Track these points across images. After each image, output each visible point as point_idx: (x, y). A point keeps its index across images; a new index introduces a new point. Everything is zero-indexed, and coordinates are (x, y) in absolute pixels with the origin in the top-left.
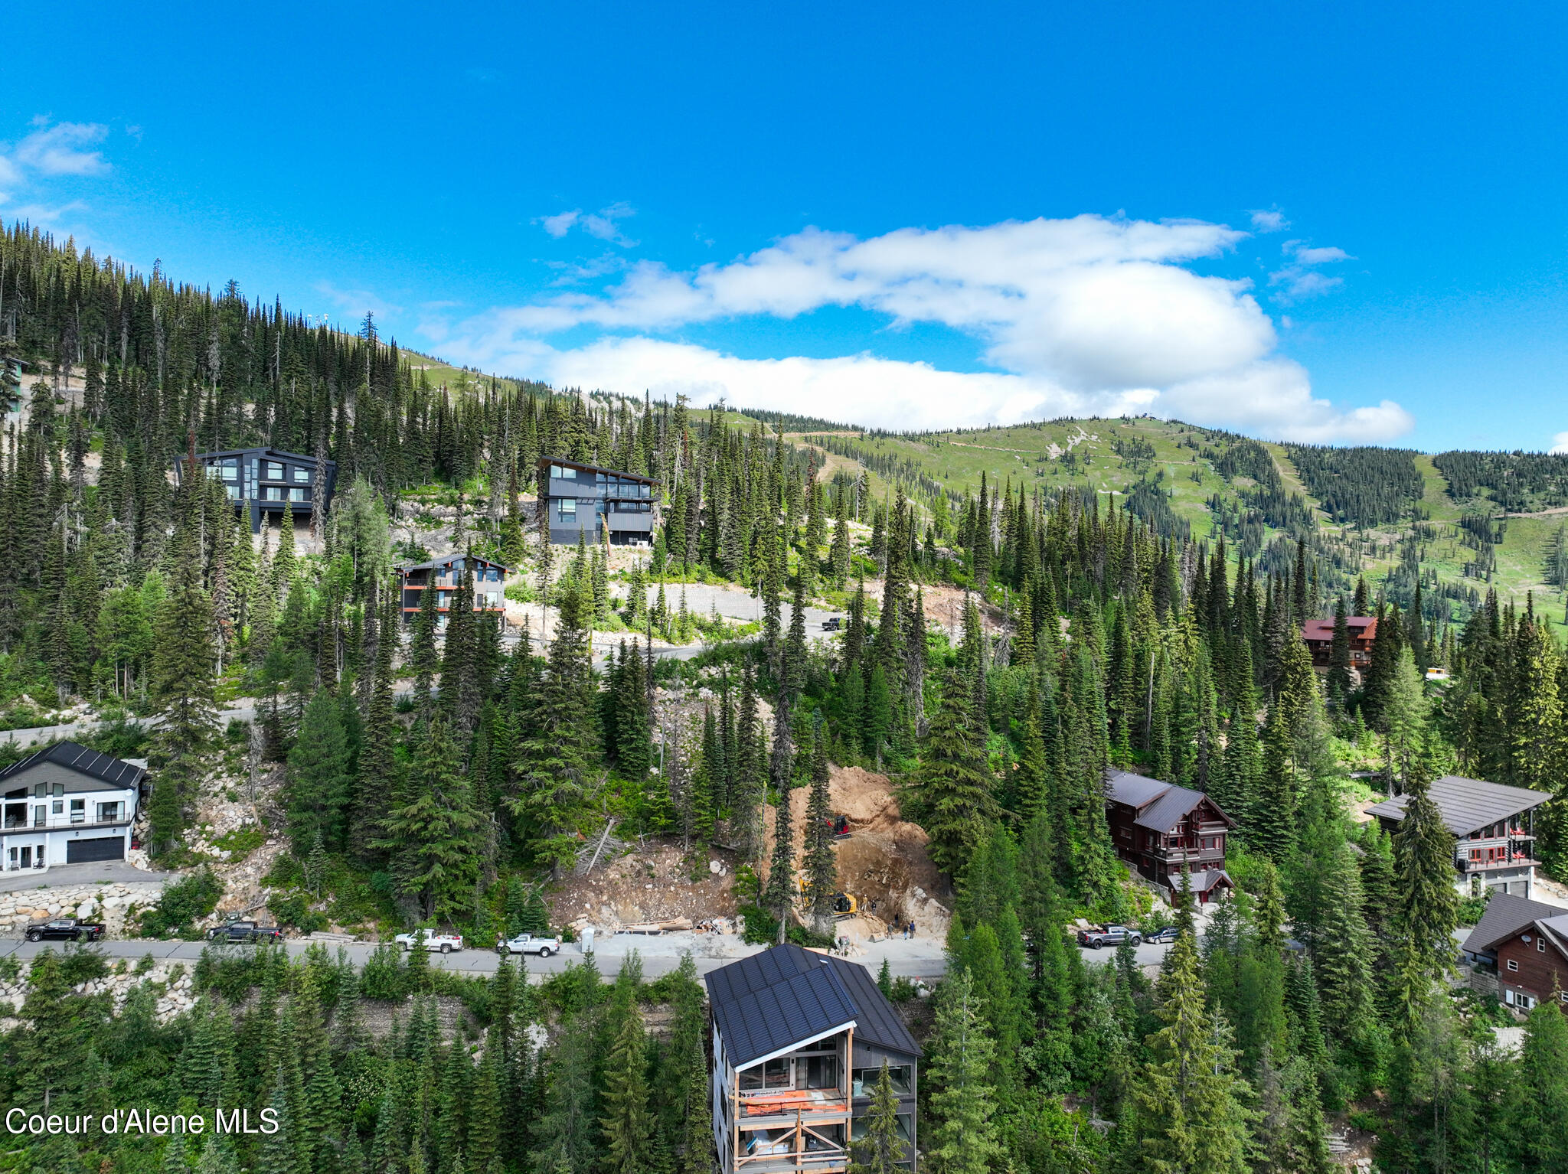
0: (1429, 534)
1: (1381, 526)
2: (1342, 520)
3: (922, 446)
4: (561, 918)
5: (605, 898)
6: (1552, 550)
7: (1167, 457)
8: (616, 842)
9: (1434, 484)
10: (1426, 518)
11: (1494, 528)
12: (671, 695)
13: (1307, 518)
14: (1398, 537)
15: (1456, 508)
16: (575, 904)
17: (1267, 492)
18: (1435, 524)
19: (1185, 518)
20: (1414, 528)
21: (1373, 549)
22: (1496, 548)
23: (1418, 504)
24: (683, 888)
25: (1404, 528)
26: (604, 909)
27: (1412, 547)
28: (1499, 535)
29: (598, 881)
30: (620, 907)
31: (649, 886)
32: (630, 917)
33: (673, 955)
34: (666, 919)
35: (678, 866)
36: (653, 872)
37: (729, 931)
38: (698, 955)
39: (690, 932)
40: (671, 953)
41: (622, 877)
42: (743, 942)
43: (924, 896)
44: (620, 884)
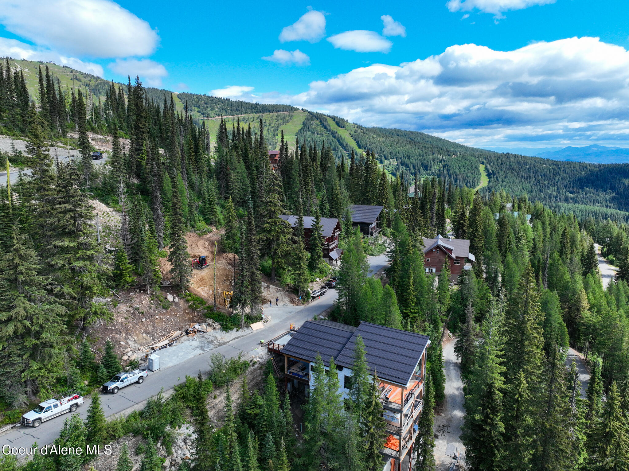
5: (124, 335)
8: (101, 300)
9: (179, 105)
11: (201, 123)
16: (115, 345)
24: (162, 315)
26: (130, 342)
30: (136, 338)
31: (144, 320)
32: (144, 341)
33: (202, 352)
34: (164, 335)
35: (151, 304)
36: (140, 311)
37: (209, 329)
38: (212, 347)
39: (186, 337)
40: (199, 351)
41: (126, 319)
42: (224, 332)
43: (266, 285)
44: (127, 323)
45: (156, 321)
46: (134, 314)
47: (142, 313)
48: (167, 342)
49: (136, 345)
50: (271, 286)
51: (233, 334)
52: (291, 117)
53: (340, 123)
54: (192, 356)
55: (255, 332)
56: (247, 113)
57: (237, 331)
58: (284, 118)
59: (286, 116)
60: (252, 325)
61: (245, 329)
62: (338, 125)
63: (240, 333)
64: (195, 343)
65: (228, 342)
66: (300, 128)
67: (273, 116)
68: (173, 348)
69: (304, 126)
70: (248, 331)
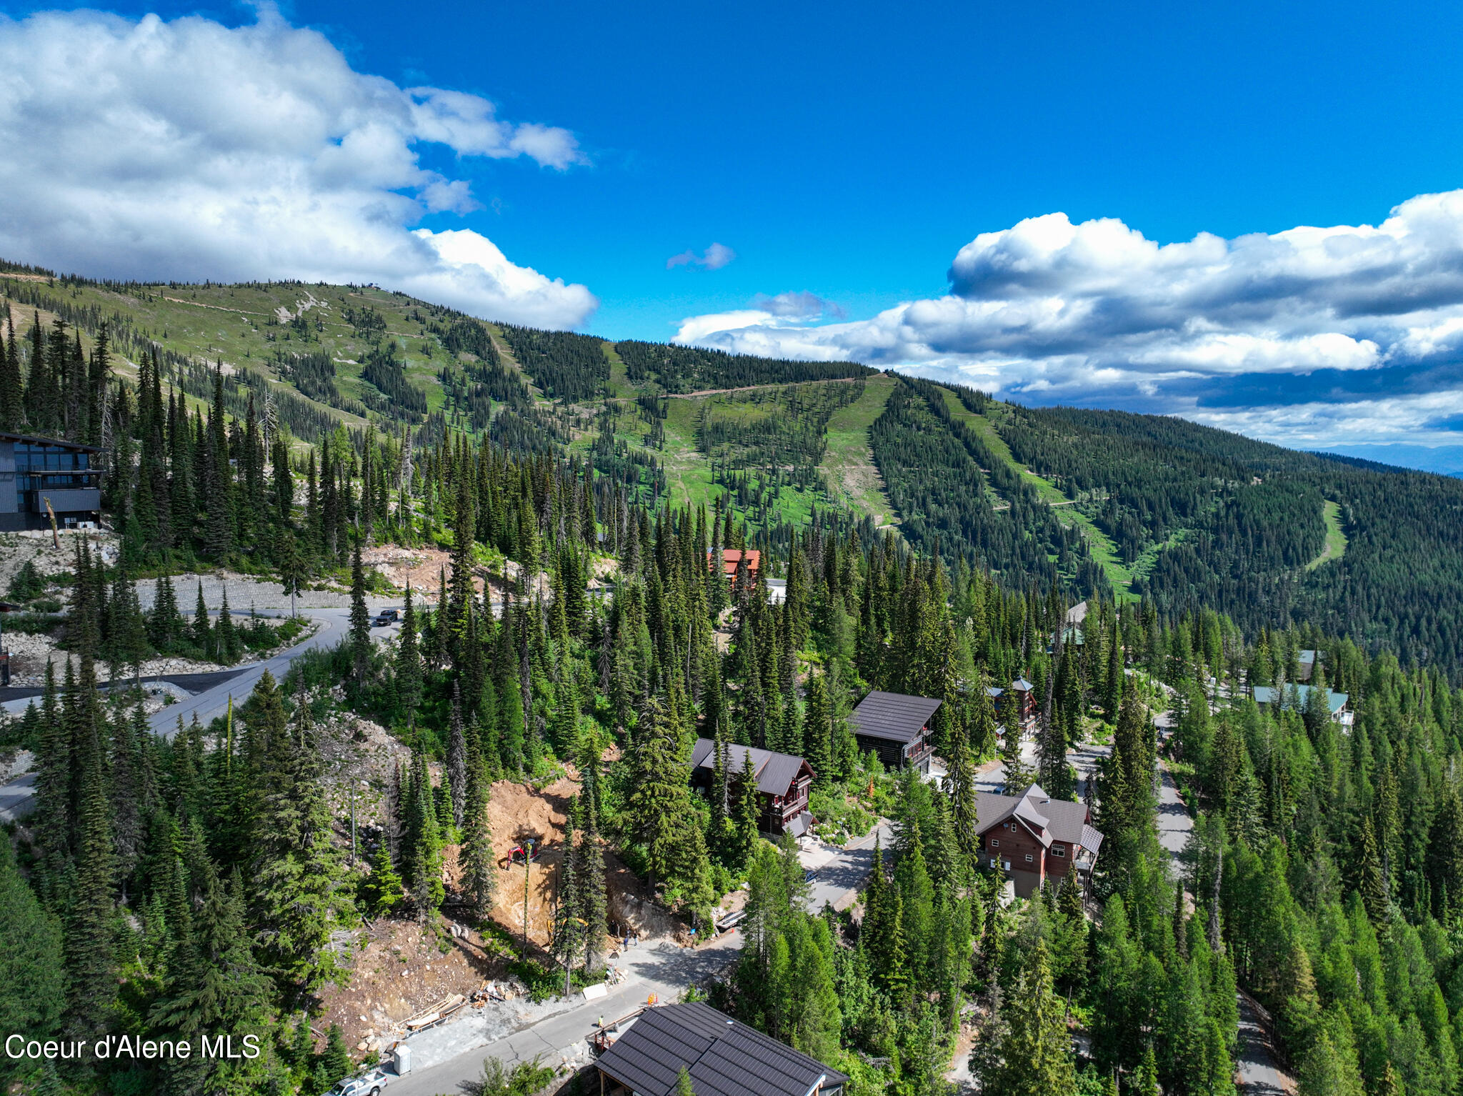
0: (617, 410)
1: (582, 402)
2: (552, 396)
3: (130, 300)
6: (699, 425)
7: (397, 329)
8: (343, 935)
9: (617, 367)
10: (614, 396)
11: (661, 405)
13: (524, 393)
14: (595, 411)
15: (634, 388)
16: (350, 1022)
17: (489, 368)
18: (621, 401)
19: (420, 390)
20: (606, 404)
21: (578, 422)
22: (663, 422)
23: (607, 384)
24: (437, 963)
25: (599, 405)
26: (377, 1016)
27: (606, 421)
28: (664, 411)
30: (387, 1006)
31: (406, 972)
32: (401, 1013)
33: (485, 1041)
34: (436, 1001)
35: (422, 942)
36: (402, 956)
37: (510, 995)
38: (505, 1031)
39: (468, 1009)
40: (481, 1040)
41: (376, 972)
42: (532, 1003)
43: (635, 900)
44: (376, 979)
45: (426, 976)
46: (391, 963)
47: (404, 961)
48: (436, 1016)
49: (386, 1020)
50: (644, 903)
51: (549, 1006)
52: (860, 389)
53: (973, 401)
54: (467, 1049)
55: (588, 1005)
56: (760, 382)
57: (557, 1000)
58: (843, 392)
59: (847, 387)
60: (586, 990)
61: (573, 997)
62: (969, 406)
63: (562, 1005)
64: (480, 1022)
65: (534, 1024)
66: (878, 415)
67: (818, 388)
68: (443, 1030)
69: (887, 411)
70: (575, 1001)
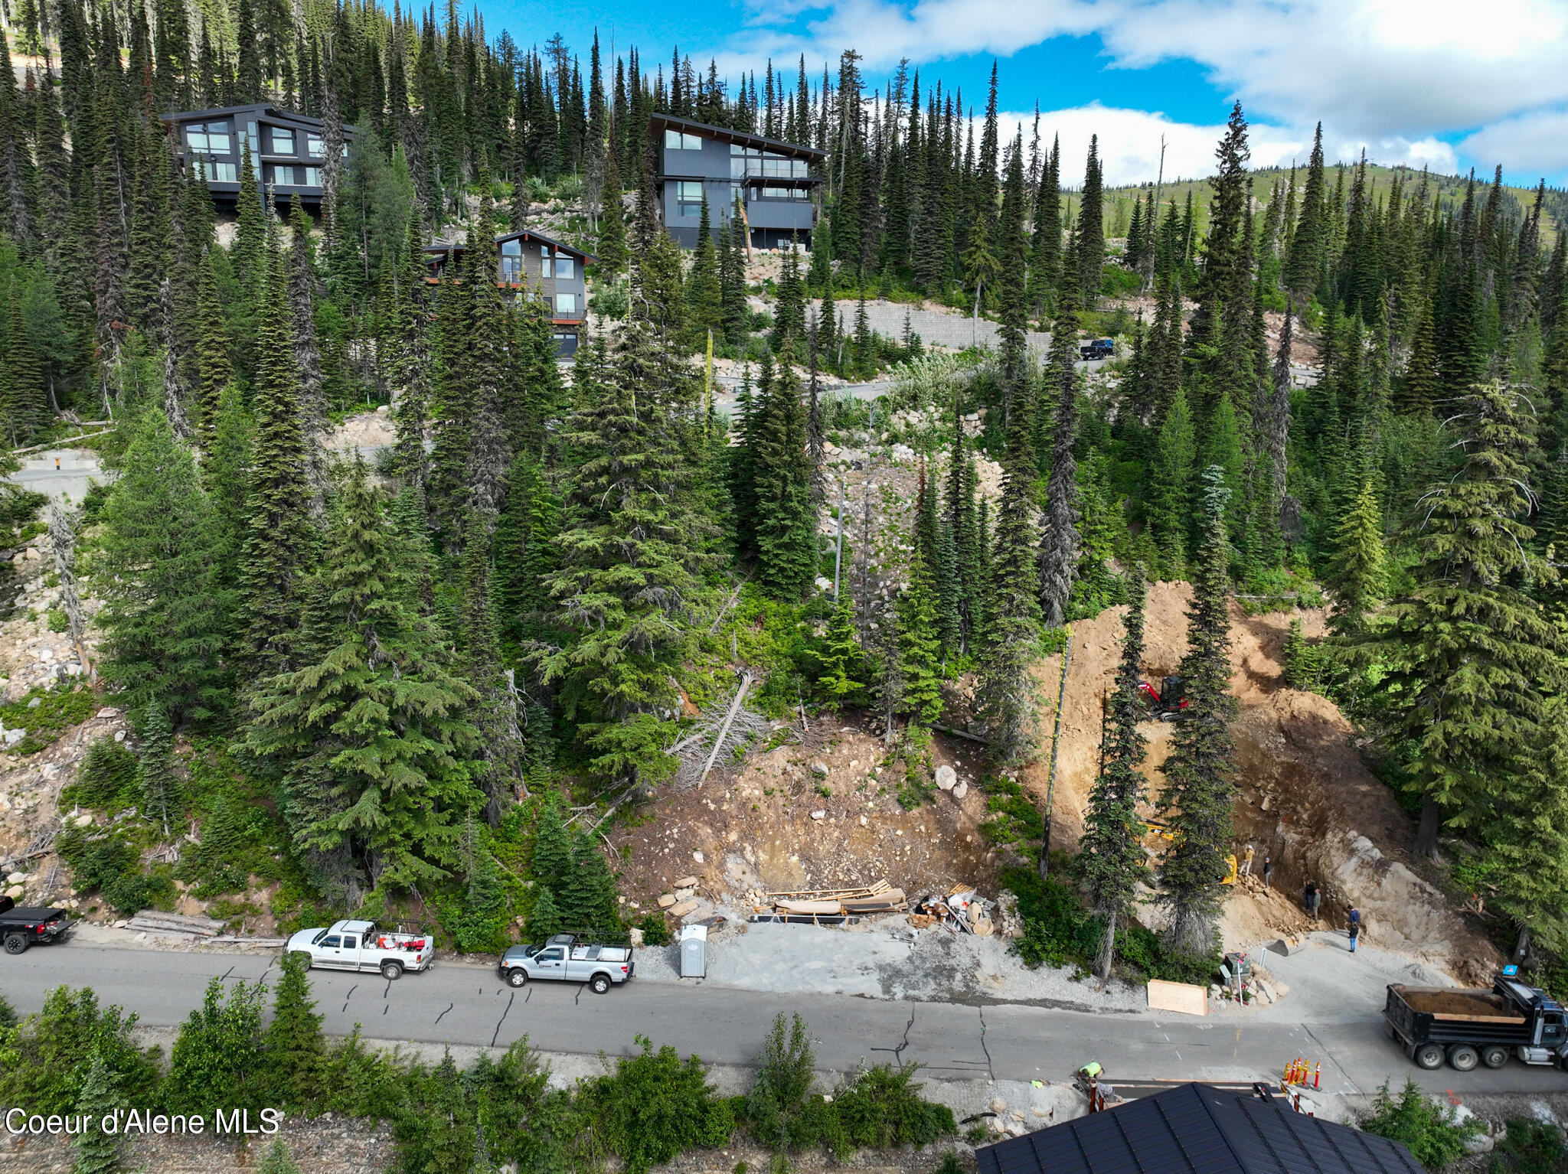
4: (644, 885)
5: (733, 837)
8: (754, 720)
12: (847, 455)
16: (674, 853)
24: (884, 820)
26: (733, 864)
29: (719, 801)
30: (763, 857)
31: (821, 814)
32: (782, 878)
33: (877, 990)
34: (853, 884)
35: (872, 775)
36: (827, 785)
37: (984, 927)
38: (930, 989)
39: (901, 918)
40: (871, 985)
41: (766, 794)
42: (1019, 960)
43: (1377, 854)
44: (763, 807)
45: (855, 833)
46: (798, 787)
47: (825, 795)
48: (832, 907)
49: (750, 879)
50: (1398, 867)
54: (830, 989)
55: (1144, 1016)
57: (1077, 978)
60: (1155, 987)
61: (1116, 987)
63: (1084, 992)
64: (896, 952)
65: (1005, 1002)
68: (821, 935)
70: (1119, 997)
